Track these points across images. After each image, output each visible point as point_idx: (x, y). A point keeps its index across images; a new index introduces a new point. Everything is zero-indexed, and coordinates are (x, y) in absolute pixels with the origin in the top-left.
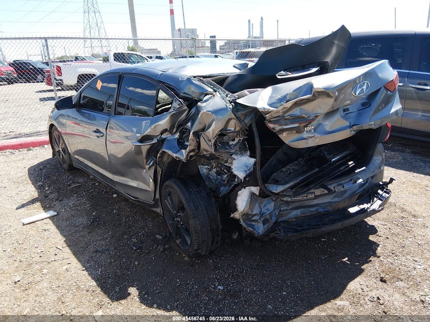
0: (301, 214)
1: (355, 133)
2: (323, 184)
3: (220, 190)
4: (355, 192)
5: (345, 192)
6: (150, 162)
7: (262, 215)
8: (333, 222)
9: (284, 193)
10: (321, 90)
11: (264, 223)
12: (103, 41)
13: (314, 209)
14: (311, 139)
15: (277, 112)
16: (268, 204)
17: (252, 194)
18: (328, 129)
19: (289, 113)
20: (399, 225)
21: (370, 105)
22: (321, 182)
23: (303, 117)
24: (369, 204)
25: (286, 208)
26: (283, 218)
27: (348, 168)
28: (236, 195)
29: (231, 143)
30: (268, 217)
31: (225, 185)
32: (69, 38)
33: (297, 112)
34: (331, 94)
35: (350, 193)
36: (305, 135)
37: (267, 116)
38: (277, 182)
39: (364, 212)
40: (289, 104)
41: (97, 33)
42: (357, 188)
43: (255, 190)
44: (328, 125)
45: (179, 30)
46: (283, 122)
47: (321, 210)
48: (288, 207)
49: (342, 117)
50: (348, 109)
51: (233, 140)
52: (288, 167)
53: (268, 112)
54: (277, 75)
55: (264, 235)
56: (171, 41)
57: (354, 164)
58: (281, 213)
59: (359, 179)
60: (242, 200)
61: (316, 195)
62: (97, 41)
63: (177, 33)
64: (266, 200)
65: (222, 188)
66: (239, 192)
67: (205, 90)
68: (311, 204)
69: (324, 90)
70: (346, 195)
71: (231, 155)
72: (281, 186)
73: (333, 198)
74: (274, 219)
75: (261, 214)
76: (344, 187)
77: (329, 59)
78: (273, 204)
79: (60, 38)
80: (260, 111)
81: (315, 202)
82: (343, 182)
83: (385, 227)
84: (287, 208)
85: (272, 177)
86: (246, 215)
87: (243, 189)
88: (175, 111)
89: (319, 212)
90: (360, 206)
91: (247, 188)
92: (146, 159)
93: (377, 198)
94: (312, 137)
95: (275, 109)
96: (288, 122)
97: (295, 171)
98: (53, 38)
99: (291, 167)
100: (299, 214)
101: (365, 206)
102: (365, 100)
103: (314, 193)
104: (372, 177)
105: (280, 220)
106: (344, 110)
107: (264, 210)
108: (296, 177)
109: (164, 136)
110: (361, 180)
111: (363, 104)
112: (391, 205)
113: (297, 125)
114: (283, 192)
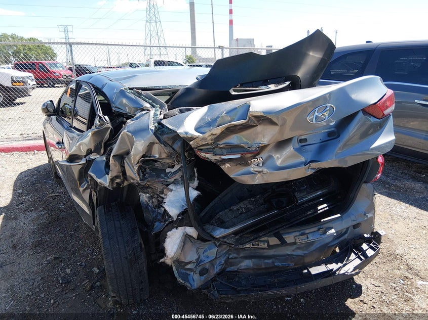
0: (253, 265)
1: (313, 171)
2: (279, 232)
3: (154, 226)
4: (328, 244)
5: (312, 243)
6: (85, 185)
7: (200, 262)
8: (284, 284)
9: (226, 240)
10: (259, 114)
11: (201, 274)
12: (162, 48)
13: (270, 261)
14: (259, 175)
15: (203, 139)
16: (210, 250)
17: (187, 237)
18: (279, 163)
19: (224, 141)
20: (397, 288)
21: (339, 136)
22: (276, 229)
23: (243, 147)
24: (340, 265)
25: (235, 255)
26: (232, 268)
27: (316, 214)
28: (165, 237)
29: (168, 170)
30: (207, 266)
31: (160, 221)
32: (93, 44)
33: (234, 139)
34: (275, 120)
35: (318, 246)
36: (252, 168)
37: (191, 143)
38: (222, 224)
39: (330, 276)
40: (218, 131)
41: (157, 41)
42: (331, 239)
43: (192, 231)
44: (280, 159)
45: (237, 40)
46: (218, 151)
47: (278, 264)
48: (238, 254)
49: (296, 150)
50: (305, 140)
51: (173, 167)
52: (241, 205)
53: (192, 139)
54: (230, 91)
55: (199, 289)
56: (228, 50)
57: (327, 208)
58: (231, 261)
59: (331, 228)
60: (173, 243)
61: (271, 244)
62: (156, 48)
63: (234, 43)
64: (206, 245)
65: (157, 224)
66: (169, 233)
67: (140, 104)
68: (266, 254)
69: (263, 114)
70: (312, 248)
71: (167, 185)
72: (222, 230)
73: (293, 251)
74: (217, 269)
75: (198, 262)
76: (308, 238)
77: (301, 73)
78: (215, 250)
79: (84, 44)
80: (182, 136)
81: (271, 252)
82: (307, 231)
83: (377, 289)
84: (237, 256)
85: (218, 216)
86: (178, 262)
87: (174, 230)
88: (97, 128)
89: (276, 267)
90: (328, 265)
91: (180, 228)
92: (79, 181)
93: (356, 254)
94: (259, 172)
95: (202, 135)
96: (225, 151)
97: (248, 210)
98: (77, 44)
99: (243, 205)
100: (252, 266)
101: (334, 266)
102: (333, 129)
103: (268, 242)
104: (355, 227)
105: (228, 269)
106: (301, 141)
107: (202, 258)
108: (248, 218)
109: (92, 156)
110: (333, 231)
111: (330, 134)
112: (396, 257)
113: (238, 156)
114: (224, 237)
